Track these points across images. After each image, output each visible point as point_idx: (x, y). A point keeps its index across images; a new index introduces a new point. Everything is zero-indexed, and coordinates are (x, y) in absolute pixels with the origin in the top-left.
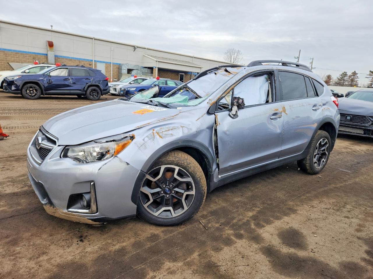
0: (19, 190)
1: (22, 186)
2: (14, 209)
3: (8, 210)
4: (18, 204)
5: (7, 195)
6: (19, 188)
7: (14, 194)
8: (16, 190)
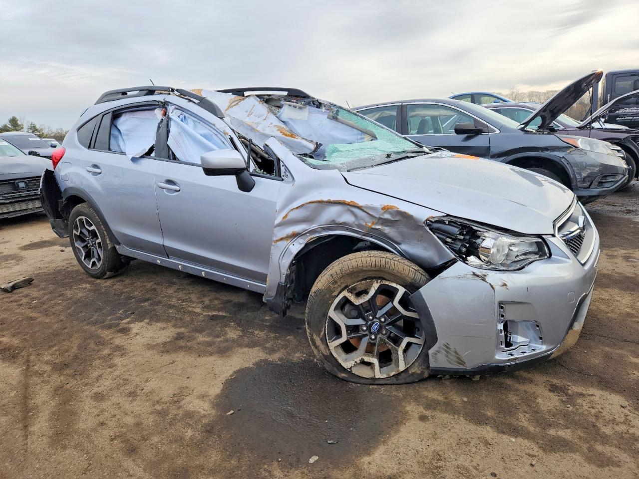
0: (592, 391)
1: (579, 401)
2: (617, 351)
3: (629, 354)
4: (608, 357)
5: (621, 391)
6: (588, 399)
7: (606, 384)
8: (597, 394)
